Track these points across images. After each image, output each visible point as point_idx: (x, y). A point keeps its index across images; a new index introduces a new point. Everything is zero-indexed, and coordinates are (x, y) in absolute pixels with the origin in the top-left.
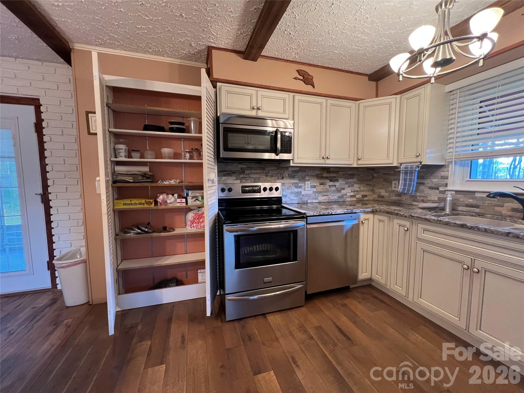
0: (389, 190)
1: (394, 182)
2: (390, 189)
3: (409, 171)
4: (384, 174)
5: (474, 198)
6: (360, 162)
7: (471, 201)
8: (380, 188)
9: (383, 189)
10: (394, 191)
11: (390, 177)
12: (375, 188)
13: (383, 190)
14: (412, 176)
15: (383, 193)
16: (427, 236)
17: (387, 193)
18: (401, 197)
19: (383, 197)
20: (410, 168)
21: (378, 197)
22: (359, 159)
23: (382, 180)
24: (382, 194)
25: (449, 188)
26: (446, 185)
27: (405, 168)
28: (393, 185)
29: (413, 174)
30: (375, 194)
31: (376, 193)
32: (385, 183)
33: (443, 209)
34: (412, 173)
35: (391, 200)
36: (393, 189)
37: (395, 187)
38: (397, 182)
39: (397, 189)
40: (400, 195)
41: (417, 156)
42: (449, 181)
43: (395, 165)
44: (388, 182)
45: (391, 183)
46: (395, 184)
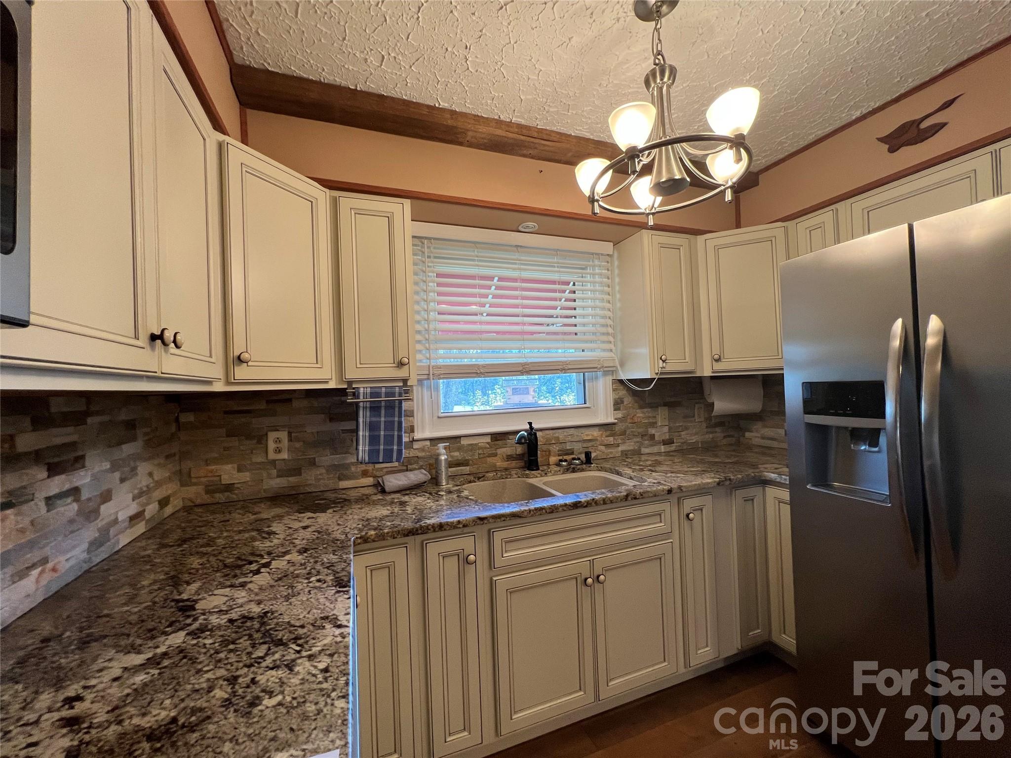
0: (254, 460)
1: (272, 436)
2: (259, 459)
3: (383, 404)
4: (226, 413)
8: (216, 461)
9: (227, 463)
10: (273, 462)
11: (254, 420)
12: (188, 464)
13: (228, 467)
14: (393, 415)
15: (228, 473)
17: (248, 474)
18: (300, 474)
19: (229, 488)
20: (387, 395)
21: (208, 492)
23: (223, 431)
24: (225, 479)
25: (417, 435)
26: (412, 430)
27: (373, 395)
28: (272, 445)
29: (397, 409)
30: (195, 484)
31: (194, 480)
32: (234, 442)
34: (393, 408)
35: (265, 491)
36: (272, 456)
37: (278, 451)
38: (283, 435)
39: (285, 455)
40: (297, 472)
41: (401, 364)
42: (417, 421)
43: (332, 385)
44: (249, 437)
45: (261, 439)
46: (278, 441)
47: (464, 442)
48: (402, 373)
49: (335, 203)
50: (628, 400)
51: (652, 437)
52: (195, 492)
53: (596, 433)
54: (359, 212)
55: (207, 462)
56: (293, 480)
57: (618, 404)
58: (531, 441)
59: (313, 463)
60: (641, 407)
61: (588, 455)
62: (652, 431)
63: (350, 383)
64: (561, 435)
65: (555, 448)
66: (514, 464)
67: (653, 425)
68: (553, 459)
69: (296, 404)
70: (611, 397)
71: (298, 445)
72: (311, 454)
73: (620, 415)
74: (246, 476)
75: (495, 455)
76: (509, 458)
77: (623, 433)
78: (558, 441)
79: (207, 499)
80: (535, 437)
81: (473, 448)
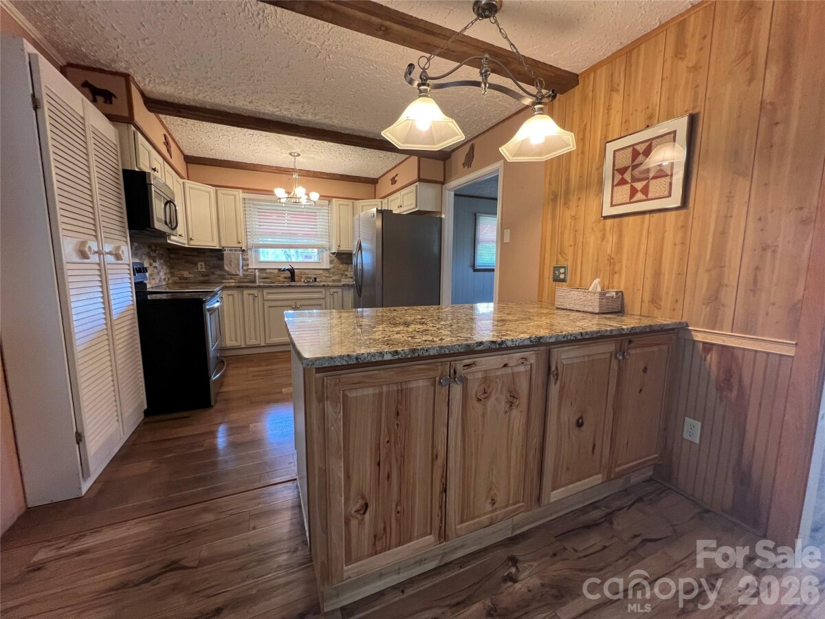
0: (194, 271)
1: (199, 264)
2: (196, 270)
5: (266, 273)
6: (192, 243)
8: (182, 270)
9: (185, 271)
10: (200, 272)
11: (193, 258)
12: (173, 270)
15: (186, 274)
16: (270, 297)
19: (186, 279)
22: (191, 239)
23: (183, 261)
24: (185, 276)
25: (250, 267)
26: (248, 265)
28: (199, 266)
31: (176, 275)
32: (187, 264)
33: (255, 282)
35: (198, 280)
36: (200, 270)
37: (202, 268)
38: (203, 263)
39: (204, 270)
40: (208, 276)
41: (239, 243)
42: (249, 262)
43: (218, 248)
44: (193, 263)
45: (196, 264)
46: (201, 265)
47: (268, 271)
48: (240, 245)
49: (216, 191)
50: (336, 260)
51: (346, 275)
52: (176, 279)
53: (321, 272)
54: (224, 194)
55: (179, 270)
56: (207, 278)
57: (331, 262)
58: (292, 271)
59: (213, 273)
60: (342, 264)
61: (315, 279)
62: (346, 273)
63: (223, 247)
65: (304, 276)
66: (287, 280)
67: (347, 271)
68: (303, 280)
69: (207, 254)
70: (329, 259)
71: (208, 267)
72: (213, 270)
73: (332, 266)
74: (191, 276)
75: (280, 276)
76: (285, 278)
77: (333, 273)
78: (305, 274)
79: (179, 281)
80: (294, 272)
81: (271, 273)
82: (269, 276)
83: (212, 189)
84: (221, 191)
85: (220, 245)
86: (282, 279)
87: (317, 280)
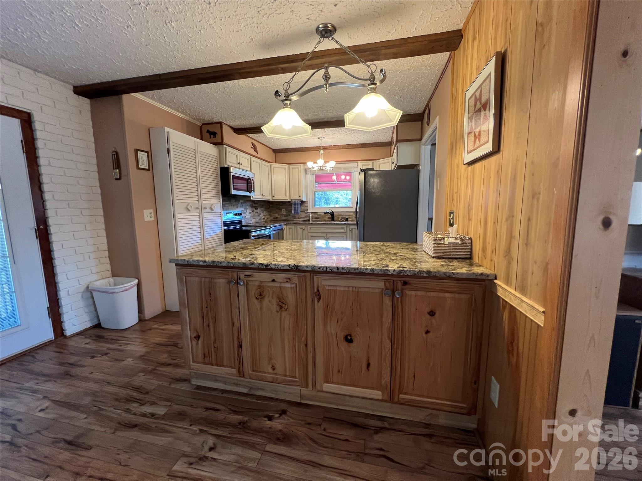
0: (280, 214)
3: (296, 204)
4: (277, 205)
5: (317, 215)
6: (274, 198)
7: (316, 216)
9: (277, 214)
11: (280, 206)
12: (271, 214)
15: (277, 216)
16: (312, 230)
19: (277, 218)
20: (297, 202)
21: (274, 219)
22: (273, 196)
23: (276, 208)
25: (309, 211)
26: (307, 210)
27: (295, 202)
28: (283, 211)
29: (299, 205)
31: (272, 216)
32: (277, 210)
33: (309, 220)
35: (282, 220)
36: (283, 213)
37: (284, 212)
38: (285, 209)
39: (285, 213)
40: (287, 216)
41: (300, 197)
42: (308, 208)
43: (289, 200)
44: (279, 209)
45: (281, 210)
46: (284, 210)
47: (318, 213)
48: (300, 198)
49: (289, 167)
52: (272, 218)
53: (349, 214)
55: (274, 213)
56: (286, 218)
58: (332, 214)
61: (347, 219)
63: (292, 200)
64: (342, 214)
65: (340, 217)
66: (330, 219)
68: (339, 219)
69: (286, 204)
71: (287, 211)
72: (289, 213)
73: (357, 209)
74: (279, 216)
75: (325, 217)
76: (329, 218)
79: (274, 220)
80: (333, 214)
81: (320, 215)
82: (319, 217)
83: (286, 166)
84: (292, 166)
85: (290, 199)
86: (327, 219)
87: (348, 220)
